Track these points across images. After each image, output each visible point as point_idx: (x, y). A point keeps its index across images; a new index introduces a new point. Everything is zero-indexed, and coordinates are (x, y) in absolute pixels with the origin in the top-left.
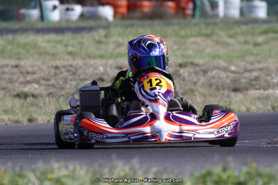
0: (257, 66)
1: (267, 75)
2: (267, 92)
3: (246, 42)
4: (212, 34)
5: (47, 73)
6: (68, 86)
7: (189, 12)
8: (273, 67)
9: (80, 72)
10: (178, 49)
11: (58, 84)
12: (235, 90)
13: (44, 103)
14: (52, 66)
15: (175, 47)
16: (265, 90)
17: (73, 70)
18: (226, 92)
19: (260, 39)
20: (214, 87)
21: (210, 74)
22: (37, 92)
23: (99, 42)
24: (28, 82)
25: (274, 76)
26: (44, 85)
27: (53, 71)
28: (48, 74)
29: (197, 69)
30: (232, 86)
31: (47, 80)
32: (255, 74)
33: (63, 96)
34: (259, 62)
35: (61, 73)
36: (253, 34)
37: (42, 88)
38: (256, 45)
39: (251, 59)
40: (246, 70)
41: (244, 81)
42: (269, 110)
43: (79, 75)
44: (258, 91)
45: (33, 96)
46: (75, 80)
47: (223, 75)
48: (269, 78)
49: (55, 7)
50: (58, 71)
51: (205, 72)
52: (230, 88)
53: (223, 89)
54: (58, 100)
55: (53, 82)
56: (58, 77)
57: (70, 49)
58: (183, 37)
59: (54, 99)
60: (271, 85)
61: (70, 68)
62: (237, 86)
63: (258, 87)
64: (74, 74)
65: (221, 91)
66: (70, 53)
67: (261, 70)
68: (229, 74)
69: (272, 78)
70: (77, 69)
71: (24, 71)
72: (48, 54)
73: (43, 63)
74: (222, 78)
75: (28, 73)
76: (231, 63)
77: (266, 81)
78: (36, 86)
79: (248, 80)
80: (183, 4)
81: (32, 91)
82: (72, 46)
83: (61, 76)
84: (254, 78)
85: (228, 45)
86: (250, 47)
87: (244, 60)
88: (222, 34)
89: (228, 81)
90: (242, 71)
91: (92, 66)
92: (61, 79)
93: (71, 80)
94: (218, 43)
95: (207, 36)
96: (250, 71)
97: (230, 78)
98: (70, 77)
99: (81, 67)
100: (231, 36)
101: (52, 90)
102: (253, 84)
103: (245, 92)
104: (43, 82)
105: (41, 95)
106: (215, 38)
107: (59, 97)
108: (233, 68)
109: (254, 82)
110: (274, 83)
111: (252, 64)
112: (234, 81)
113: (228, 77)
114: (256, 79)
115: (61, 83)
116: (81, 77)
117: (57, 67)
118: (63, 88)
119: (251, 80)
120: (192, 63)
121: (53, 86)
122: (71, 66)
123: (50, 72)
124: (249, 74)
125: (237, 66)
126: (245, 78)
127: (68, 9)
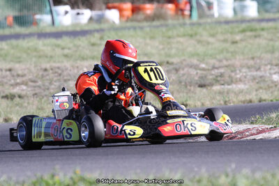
0: (225, 63)
1: (232, 71)
2: (230, 87)
3: (225, 41)
4: (196, 34)
5: (35, 75)
6: (53, 86)
7: (187, 13)
8: (238, 63)
9: (65, 73)
10: (163, 49)
11: (44, 85)
12: (201, 86)
13: (28, 103)
14: (41, 69)
15: (161, 47)
16: (229, 85)
17: (60, 72)
18: (192, 88)
19: (238, 38)
20: (183, 84)
21: (181, 72)
22: (23, 93)
23: (93, 45)
24: (17, 84)
25: (238, 72)
26: (31, 86)
27: (41, 73)
28: (36, 77)
29: (171, 67)
30: (199, 83)
31: (35, 82)
32: (222, 70)
33: (46, 95)
34: (227, 60)
35: (48, 75)
36: (231, 33)
37: (29, 89)
38: (234, 42)
39: (221, 56)
40: (214, 68)
41: (211, 77)
42: (221, 104)
43: (63, 77)
44: (223, 86)
45: (20, 97)
46: (59, 80)
47: (193, 72)
48: (233, 74)
49: (66, 12)
50: (45, 73)
51: (177, 70)
52: (197, 83)
53: (190, 86)
54: (41, 99)
55: (40, 83)
56: (44, 78)
57: (66, 51)
58: (169, 37)
59: (38, 99)
60: (234, 80)
61: (57, 70)
62: (203, 82)
63: (222, 82)
64: (60, 75)
65: (188, 87)
66: (66, 56)
67: (226, 66)
68: (199, 71)
69: (236, 74)
70: (63, 71)
71: (15, 74)
72: (47, 57)
73: (35, 66)
74: (191, 75)
75: (18, 76)
76: (202, 61)
77: (230, 76)
78: (24, 87)
79: (214, 77)
80: (182, 6)
81: (20, 92)
82: (69, 49)
83: (48, 77)
84: (219, 74)
85: (208, 43)
86: (227, 45)
87: (215, 58)
88: (205, 33)
89: (196, 78)
90: (210, 68)
91: (78, 67)
92: (47, 80)
93: (55, 81)
94: (199, 42)
95: (191, 36)
96: (217, 68)
97: (199, 75)
98: (55, 79)
99: (67, 69)
100: (213, 36)
101: (37, 91)
102: (218, 80)
103: (209, 88)
104: (30, 84)
105: (26, 96)
106: (198, 37)
107: (43, 97)
108: (203, 66)
109: (219, 79)
110: (237, 78)
111: (220, 61)
112: (201, 78)
113: (197, 73)
114: (222, 75)
115: (47, 84)
116: (65, 78)
117: (46, 70)
118: (48, 89)
119: (217, 77)
120: (168, 63)
121: (39, 87)
122: (58, 68)
123: (38, 74)
124: (216, 71)
125: (207, 64)
126: (212, 75)
127: (78, 14)
